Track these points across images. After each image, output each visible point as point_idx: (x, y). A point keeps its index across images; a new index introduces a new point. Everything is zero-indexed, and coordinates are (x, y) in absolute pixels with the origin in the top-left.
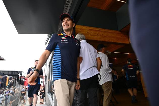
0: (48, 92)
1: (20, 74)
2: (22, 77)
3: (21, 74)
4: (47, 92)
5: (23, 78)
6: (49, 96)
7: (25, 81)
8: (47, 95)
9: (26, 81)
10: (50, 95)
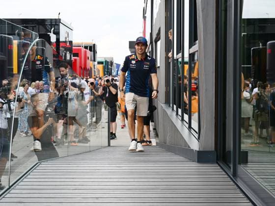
0: (167, 102)
1: (54, 33)
2: (61, 44)
3: (57, 33)
4: (164, 101)
5: (67, 49)
6: (171, 115)
7: (73, 58)
8: (165, 112)
9: (75, 60)
10: (175, 113)
